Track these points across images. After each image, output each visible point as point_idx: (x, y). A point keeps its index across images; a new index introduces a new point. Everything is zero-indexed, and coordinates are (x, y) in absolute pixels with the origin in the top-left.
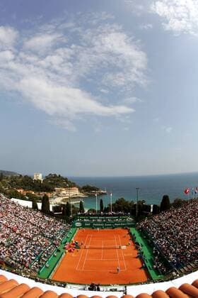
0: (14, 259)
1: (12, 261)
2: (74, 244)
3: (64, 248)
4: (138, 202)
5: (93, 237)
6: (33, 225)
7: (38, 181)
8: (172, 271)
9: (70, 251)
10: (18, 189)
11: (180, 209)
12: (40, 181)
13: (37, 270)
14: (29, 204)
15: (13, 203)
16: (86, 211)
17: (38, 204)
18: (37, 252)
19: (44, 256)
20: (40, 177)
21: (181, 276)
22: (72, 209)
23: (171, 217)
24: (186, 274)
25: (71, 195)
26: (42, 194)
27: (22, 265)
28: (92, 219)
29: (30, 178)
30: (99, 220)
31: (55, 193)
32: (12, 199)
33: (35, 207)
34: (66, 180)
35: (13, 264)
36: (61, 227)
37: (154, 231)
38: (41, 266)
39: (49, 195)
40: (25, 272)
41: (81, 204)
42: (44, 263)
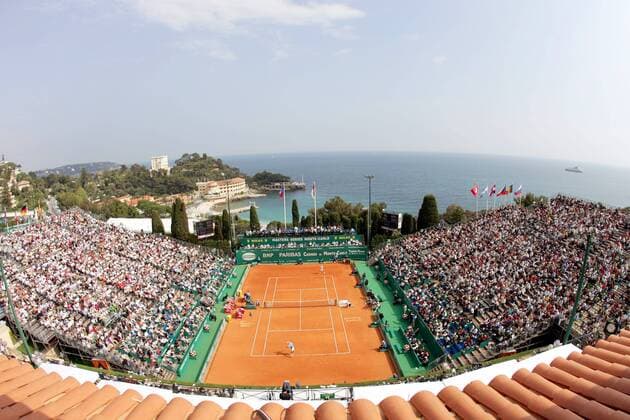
0: (127, 350)
1: (125, 356)
2: (242, 300)
3: (225, 311)
4: (372, 206)
5: (281, 281)
6: (157, 268)
7: (160, 173)
8: (442, 361)
9: (236, 316)
10: (122, 195)
11: (458, 229)
12: (165, 172)
13: (175, 366)
14: (146, 225)
15: (113, 228)
16: (263, 226)
17: (163, 220)
18: (170, 327)
19: (186, 334)
20: (164, 164)
21: (459, 372)
22: (233, 226)
23: (439, 243)
24: (470, 370)
25: (231, 195)
26: (171, 199)
27: (143, 360)
28: (276, 244)
29: (143, 169)
30: (290, 245)
31: (197, 194)
32: (111, 221)
33: (158, 229)
34: (219, 163)
35: (125, 362)
36: (214, 265)
37: (406, 270)
38: (181, 356)
39: (185, 199)
40: (151, 376)
41: (252, 212)
42: (186, 348)
